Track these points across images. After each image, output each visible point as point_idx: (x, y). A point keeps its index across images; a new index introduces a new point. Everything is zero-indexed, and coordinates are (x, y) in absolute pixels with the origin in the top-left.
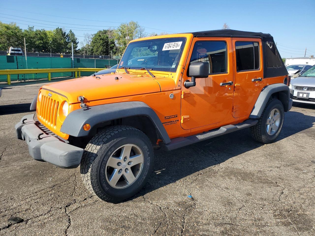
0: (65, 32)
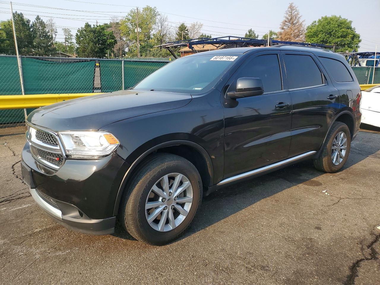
0: (29, 20)
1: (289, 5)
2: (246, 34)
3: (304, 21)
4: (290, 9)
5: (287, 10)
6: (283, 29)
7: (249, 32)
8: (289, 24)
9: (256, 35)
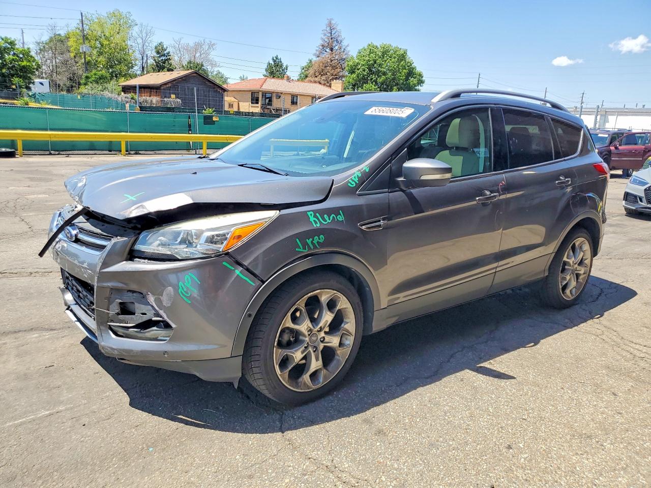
1: (327, 22)
2: (269, 64)
3: (348, 46)
4: (328, 28)
5: (325, 28)
6: (318, 57)
7: (275, 61)
8: (328, 50)
9: (285, 66)
